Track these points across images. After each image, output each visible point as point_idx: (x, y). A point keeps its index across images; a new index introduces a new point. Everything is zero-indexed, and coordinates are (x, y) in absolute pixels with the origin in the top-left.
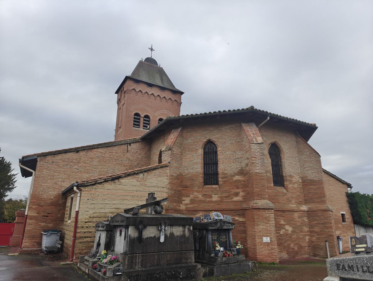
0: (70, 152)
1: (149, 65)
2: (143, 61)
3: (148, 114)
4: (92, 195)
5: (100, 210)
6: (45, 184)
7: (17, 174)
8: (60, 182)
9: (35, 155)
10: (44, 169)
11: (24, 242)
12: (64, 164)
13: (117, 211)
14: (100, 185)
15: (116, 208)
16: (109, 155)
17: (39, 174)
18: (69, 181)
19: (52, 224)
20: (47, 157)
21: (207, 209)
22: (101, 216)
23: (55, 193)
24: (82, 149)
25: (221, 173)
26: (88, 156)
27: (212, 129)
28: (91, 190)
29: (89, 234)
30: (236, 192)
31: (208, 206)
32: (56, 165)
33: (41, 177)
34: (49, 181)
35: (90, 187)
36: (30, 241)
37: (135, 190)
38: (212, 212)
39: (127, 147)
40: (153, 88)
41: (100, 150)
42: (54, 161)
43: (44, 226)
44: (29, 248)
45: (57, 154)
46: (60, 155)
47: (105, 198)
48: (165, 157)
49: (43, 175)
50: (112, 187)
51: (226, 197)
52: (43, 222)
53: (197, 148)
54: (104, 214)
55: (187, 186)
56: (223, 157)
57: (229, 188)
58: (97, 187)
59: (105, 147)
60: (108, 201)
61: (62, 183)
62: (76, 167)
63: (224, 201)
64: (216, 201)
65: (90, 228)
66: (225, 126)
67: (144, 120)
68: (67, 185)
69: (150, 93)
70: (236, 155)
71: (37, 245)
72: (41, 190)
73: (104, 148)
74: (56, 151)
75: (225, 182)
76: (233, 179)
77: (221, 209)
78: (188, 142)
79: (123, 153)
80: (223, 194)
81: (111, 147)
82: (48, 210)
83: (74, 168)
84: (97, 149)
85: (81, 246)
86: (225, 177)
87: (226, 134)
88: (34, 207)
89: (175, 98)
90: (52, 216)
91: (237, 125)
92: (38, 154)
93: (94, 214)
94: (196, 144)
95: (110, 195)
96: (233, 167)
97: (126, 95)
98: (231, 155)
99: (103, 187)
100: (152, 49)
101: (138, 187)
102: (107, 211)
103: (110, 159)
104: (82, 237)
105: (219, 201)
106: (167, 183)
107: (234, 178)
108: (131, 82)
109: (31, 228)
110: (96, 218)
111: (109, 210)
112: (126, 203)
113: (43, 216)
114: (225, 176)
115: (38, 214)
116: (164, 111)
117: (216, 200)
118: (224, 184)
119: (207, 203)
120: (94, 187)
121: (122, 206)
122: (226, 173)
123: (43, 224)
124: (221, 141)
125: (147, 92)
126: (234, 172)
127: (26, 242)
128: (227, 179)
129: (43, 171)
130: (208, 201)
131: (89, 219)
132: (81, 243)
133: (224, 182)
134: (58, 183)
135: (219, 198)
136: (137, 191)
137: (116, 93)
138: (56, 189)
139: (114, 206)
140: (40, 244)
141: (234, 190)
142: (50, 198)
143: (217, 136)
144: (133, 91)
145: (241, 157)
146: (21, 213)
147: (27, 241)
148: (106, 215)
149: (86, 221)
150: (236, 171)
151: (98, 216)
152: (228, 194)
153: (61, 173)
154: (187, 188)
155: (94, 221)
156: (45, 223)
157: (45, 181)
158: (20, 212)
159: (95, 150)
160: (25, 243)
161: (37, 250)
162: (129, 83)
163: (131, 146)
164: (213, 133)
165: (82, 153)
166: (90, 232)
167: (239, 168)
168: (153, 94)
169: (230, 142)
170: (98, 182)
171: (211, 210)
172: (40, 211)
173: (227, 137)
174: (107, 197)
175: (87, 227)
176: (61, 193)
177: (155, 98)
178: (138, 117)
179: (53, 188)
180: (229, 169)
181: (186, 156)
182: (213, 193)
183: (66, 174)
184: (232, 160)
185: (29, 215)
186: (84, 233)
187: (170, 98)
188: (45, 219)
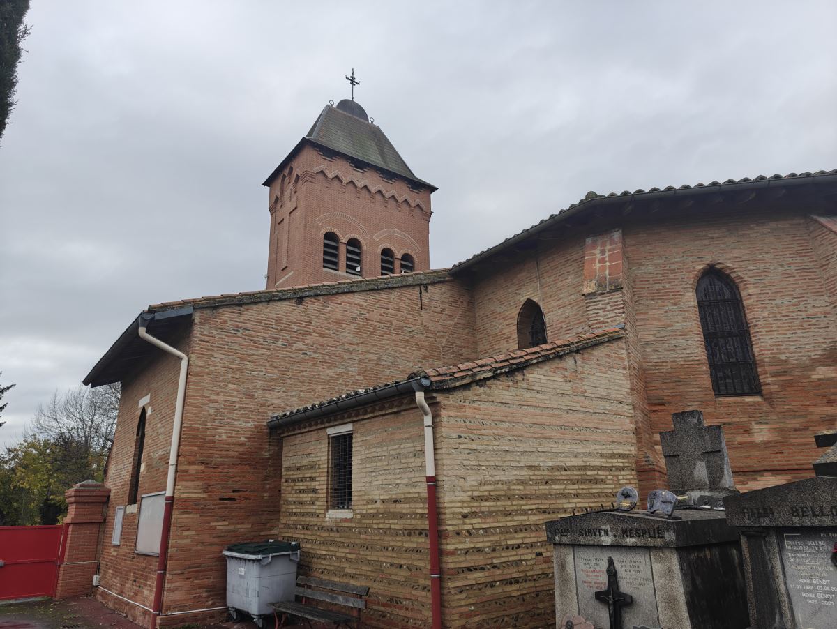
0: (281, 300)
1: (350, 117)
2: (335, 106)
3: (358, 237)
4: (468, 423)
5: (493, 472)
6: (221, 397)
7: (8, 388)
8: (260, 392)
9: (185, 302)
10: (215, 349)
11: (170, 590)
12: (267, 335)
13: (534, 475)
14: (481, 390)
15: (531, 467)
16: (381, 315)
17: (201, 363)
18: (284, 389)
19: (248, 523)
20: (221, 311)
21: (746, 467)
22: (497, 493)
23: (249, 425)
24: (312, 294)
25: (766, 360)
26: (328, 315)
27: (717, 235)
28: (462, 403)
29: (477, 557)
30: (827, 415)
31: (747, 457)
32: (246, 337)
33: (208, 374)
34: (231, 386)
35: (458, 395)
36: (188, 583)
37: (564, 407)
38: (763, 475)
39: (421, 293)
40: (366, 173)
41: (356, 299)
42: (241, 325)
43: (226, 531)
44: (183, 608)
45: (248, 304)
46: (254, 307)
47: (499, 431)
48: (600, 311)
49: (212, 368)
50: (511, 398)
51: (796, 430)
52: (224, 518)
53: (677, 288)
54: (505, 487)
55: (663, 401)
56: (766, 313)
57: (801, 403)
58: (476, 395)
59: (370, 290)
60: (509, 443)
61: (267, 396)
62: (300, 345)
63: (792, 441)
64: (766, 444)
65: (478, 536)
66: (757, 225)
67: (348, 251)
68: (279, 400)
69: (360, 185)
70: (809, 306)
71: (208, 597)
72: (209, 415)
73: (365, 293)
74: (242, 295)
75: (785, 386)
76: (809, 377)
77: (792, 465)
78: (645, 273)
79: (414, 310)
80: (788, 421)
81: (381, 292)
82: (234, 479)
83: (294, 348)
84: (350, 296)
85: (463, 603)
86: (785, 373)
87: (766, 250)
88: (193, 469)
89: (418, 201)
90: (246, 499)
91: (795, 222)
92: (194, 301)
93: (482, 488)
94: (671, 276)
95: (510, 422)
96: (803, 341)
97: (303, 188)
98: (792, 308)
99: (489, 395)
100: (353, 81)
101: (567, 397)
102: (511, 475)
103: (382, 325)
104: (463, 570)
105: (776, 442)
106: (627, 390)
107: (813, 373)
108: (316, 153)
109: (189, 541)
110: (486, 500)
111: (516, 473)
112: (549, 450)
113: (220, 499)
114: (783, 368)
115: (205, 492)
116: (394, 232)
117: (765, 439)
118: (784, 393)
119: (737, 448)
120: (468, 393)
121: (541, 459)
122: (786, 361)
123: (221, 526)
124: (751, 267)
125: (352, 182)
126: (810, 356)
127: (177, 589)
128: (791, 378)
129: (212, 356)
130: (740, 443)
131: (471, 504)
132: (461, 592)
133: (782, 386)
134: (256, 394)
135: (776, 434)
136: (568, 413)
137: (265, 184)
138: (252, 412)
139: (525, 461)
140: (220, 591)
141: (821, 409)
142: (237, 439)
143: (736, 253)
144: (320, 177)
145: (825, 313)
146: (88, 494)
147: (177, 584)
148: (509, 489)
149: (466, 511)
150: (816, 354)
151: (492, 493)
152: (802, 420)
153: (262, 361)
154: (663, 404)
155: (483, 512)
156: (227, 523)
157: (220, 387)
158: (85, 490)
159: (344, 298)
160: (171, 594)
161: (212, 615)
162: (309, 155)
163: (427, 292)
164: (722, 246)
165: (312, 306)
166: (479, 550)
167: (824, 346)
168: (366, 187)
169: (780, 269)
170: (478, 378)
171: (759, 469)
172: (212, 483)
173: (769, 256)
174: (503, 429)
175: (470, 534)
176: (265, 424)
177: (372, 197)
178: (334, 244)
179: (243, 408)
180: (792, 348)
181: (643, 311)
182: (753, 419)
183: (275, 368)
184: (797, 322)
185: (180, 499)
186: (466, 554)
187: (406, 200)
188: (225, 508)
